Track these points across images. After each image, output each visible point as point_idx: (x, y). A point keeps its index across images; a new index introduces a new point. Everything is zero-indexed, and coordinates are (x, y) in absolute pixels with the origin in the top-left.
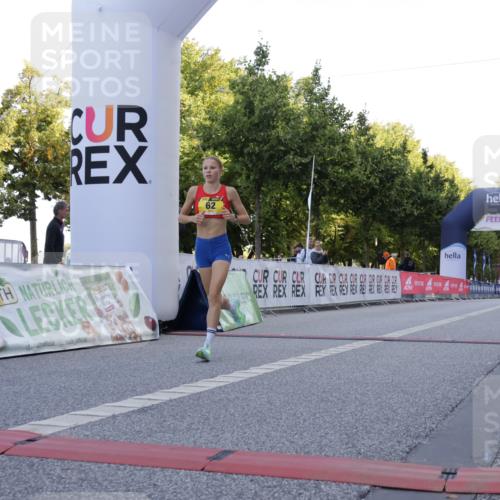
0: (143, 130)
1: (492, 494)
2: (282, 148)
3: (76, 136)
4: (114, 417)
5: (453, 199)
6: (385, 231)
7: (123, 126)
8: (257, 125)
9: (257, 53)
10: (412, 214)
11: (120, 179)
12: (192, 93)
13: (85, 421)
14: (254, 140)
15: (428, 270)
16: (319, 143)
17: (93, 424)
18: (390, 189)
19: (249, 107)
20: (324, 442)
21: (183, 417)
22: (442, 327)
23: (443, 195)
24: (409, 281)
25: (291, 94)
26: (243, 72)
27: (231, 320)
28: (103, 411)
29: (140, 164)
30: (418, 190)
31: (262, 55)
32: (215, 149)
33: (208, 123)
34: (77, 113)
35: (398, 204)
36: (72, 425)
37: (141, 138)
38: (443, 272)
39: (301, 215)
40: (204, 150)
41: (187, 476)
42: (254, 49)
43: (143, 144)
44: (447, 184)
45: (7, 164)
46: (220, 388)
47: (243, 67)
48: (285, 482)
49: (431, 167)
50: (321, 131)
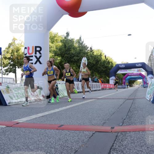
0: (41, 52)
1: (122, 132)
2: (73, 55)
3: (25, 54)
4: (36, 118)
5: (112, 66)
6: (97, 74)
7: (36, 51)
8: (67, 50)
9: (67, 34)
10: (103, 70)
11: (36, 63)
12: (52, 43)
13: (29, 119)
14: (66, 54)
15: (107, 83)
16: (81, 54)
17: (31, 120)
18: (98, 64)
19: (65, 46)
20: (85, 122)
21: (52, 118)
22: (110, 96)
23: (110, 65)
24: (102, 85)
25: (75, 43)
26: (64, 38)
27: (62, 95)
28: (34, 117)
29: (40, 60)
30: (104, 64)
31: (68, 34)
32: (57, 56)
33: (56, 50)
34: (26, 48)
35: (100, 68)
36: (26, 120)
37: (40, 54)
38: (110, 83)
39: (78, 71)
40: (55, 56)
41: (53, 131)
42: (66, 33)
43: (41, 55)
44: (111, 63)
45: (9, 60)
46: (60, 111)
47: (63, 37)
48: (76, 131)
49: (107, 59)
50: (82, 51)
